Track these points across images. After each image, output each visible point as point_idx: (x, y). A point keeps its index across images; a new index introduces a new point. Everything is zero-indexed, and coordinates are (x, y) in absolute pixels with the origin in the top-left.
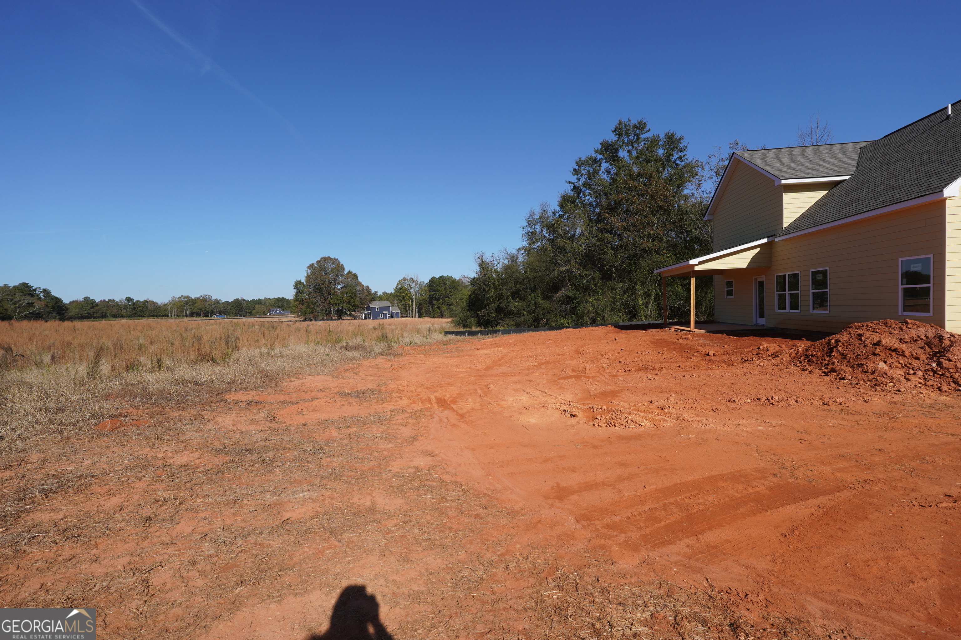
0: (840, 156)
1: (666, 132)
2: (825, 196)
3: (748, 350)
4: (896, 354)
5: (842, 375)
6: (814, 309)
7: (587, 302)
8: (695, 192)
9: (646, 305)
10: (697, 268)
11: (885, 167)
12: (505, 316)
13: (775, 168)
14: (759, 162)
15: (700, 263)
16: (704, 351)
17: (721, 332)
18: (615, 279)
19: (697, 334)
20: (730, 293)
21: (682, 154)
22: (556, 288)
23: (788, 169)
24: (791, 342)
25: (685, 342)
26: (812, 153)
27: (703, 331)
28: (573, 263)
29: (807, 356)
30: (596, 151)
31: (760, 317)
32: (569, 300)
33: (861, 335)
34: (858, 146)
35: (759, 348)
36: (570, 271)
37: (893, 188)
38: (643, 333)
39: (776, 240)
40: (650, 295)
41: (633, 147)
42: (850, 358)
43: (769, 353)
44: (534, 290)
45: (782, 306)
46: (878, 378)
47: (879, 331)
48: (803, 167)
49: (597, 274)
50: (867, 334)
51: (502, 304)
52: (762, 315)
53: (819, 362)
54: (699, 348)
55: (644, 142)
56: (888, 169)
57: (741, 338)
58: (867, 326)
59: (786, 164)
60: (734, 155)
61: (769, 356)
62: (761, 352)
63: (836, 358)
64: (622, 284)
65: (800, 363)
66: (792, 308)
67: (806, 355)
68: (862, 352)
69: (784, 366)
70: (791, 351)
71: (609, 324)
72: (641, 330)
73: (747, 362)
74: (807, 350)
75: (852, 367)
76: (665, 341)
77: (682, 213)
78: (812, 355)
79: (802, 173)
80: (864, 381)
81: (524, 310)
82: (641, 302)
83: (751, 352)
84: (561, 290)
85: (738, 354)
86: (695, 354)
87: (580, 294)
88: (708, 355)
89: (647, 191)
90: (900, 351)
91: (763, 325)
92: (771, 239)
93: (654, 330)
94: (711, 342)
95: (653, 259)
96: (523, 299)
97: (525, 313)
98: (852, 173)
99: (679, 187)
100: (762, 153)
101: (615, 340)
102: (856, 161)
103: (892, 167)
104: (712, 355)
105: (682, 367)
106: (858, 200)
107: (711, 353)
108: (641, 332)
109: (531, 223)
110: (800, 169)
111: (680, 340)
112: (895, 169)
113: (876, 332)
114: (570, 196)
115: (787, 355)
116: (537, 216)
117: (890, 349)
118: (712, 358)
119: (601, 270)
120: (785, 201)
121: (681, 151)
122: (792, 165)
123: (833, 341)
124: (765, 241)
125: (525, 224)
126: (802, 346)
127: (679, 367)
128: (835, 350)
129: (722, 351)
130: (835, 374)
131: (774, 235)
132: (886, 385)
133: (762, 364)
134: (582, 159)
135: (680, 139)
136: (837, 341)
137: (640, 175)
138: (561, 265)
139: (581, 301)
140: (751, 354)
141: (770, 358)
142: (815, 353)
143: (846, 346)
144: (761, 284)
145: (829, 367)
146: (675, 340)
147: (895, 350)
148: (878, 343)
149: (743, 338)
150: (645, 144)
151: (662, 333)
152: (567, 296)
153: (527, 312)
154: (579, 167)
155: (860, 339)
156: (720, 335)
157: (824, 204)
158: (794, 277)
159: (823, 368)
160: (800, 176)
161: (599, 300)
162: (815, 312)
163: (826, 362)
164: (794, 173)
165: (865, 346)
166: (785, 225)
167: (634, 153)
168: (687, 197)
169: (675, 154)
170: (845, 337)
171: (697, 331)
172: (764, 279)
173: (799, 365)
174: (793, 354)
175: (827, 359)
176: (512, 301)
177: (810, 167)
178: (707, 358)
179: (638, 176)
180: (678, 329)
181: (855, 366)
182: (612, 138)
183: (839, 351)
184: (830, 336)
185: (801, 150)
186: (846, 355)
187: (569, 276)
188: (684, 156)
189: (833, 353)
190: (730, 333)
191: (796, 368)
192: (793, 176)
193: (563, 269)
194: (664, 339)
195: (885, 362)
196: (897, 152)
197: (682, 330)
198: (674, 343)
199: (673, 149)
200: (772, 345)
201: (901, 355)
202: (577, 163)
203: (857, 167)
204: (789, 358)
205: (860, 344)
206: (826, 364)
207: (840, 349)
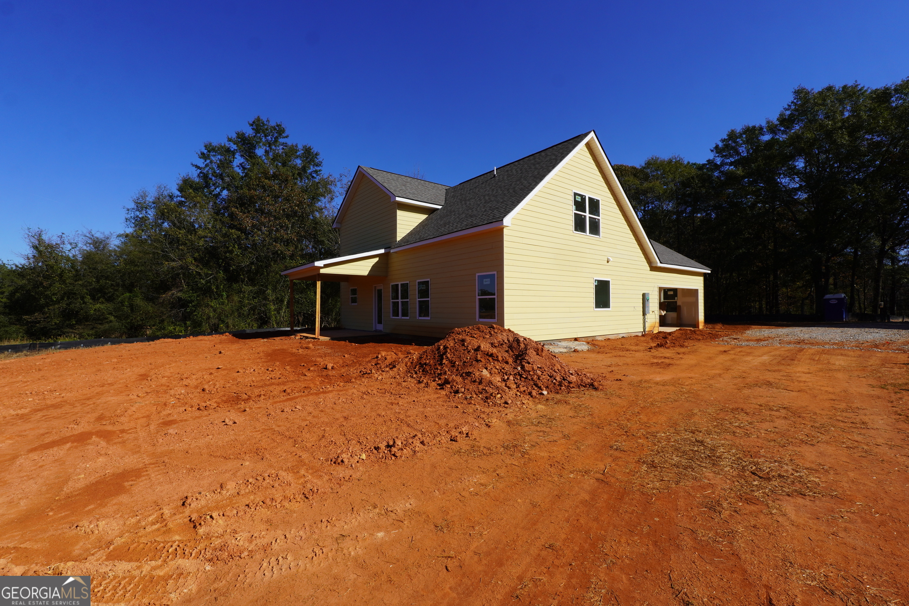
0: (434, 191)
1: (304, 144)
2: (426, 219)
3: (367, 360)
4: (493, 359)
5: (455, 387)
6: (420, 316)
7: (207, 306)
8: (328, 205)
9: (278, 310)
10: (322, 271)
11: (463, 202)
12: (79, 322)
13: (391, 187)
14: (379, 179)
15: (326, 266)
16: (322, 363)
17: (344, 339)
18: (243, 281)
19: (321, 342)
20: (354, 300)
21: (318, 169)
22: (164, 287)
23: (401, 190)
24: (404, 348)
25: (306, 352)
26: (417, 183)
27: (327, 339)
28: (190, 259)
29: (421, 365)
30: (230, 140)
31: (378, 323)
32: (182, 303)
33: (463, 341)
34: (444, 187)
35: (377, 357)
36: (184, 268)
37: (471, 216)
38: (264, 342)
39: (391, 252)
40: (282, 301)
41: (271, 149)
42: (458, 365)
43: (387, 362)
44: (130, 288)
45: (396, 313)
46: (487, 389)
47: (475, 336)
48: (411, 192)
49: (221, 275)
50: (468, 339)
51: (72, 306)
52: (380, 322)
53: (432, 372)
54: (318, 359)
55: (282, 147)
56: (466, 204)
57: (361, 345)
58: (465, 331)
59: (399, 186)
60: (360, 169)
61: (387, 366)
62: (379, 362)
63: (447, 366)
64: (251, 288)
65: (416, 373)
66: (403, 315)
67: (420, 363)
68: (467, 358)
69: (401, 377)
70: (407, 359)
71: (225, 332)
72: (263, 338)
73: (366, 376)
74: (421, 358)
75: (461, 376)
76: (283, 352)
77: (316, 222)
78: (425, 364)
79: (411, 196)
80: (477, 395)
81: (111, 314)
82: (273, 307)
83: (370, 362)
84: (172, 290)
85: (357, 365)
86: (312, 369)
87: (198, 296)
88: (326, 368)
89: (282, 193)
90: (495, 356)
91: (380, 331)
92: (388, 250)
93: (278, 339)
94: (333, 350)
95: (286, 264)
96: (110, 299)
97: (112, 318)
98: (443, 204)
99: (313, 198)
100: (382, 173)
101: (220, 353)
102: (444, 197)
103: (468, 203)
104: (330, 368)
105: (289, 391)
106: (449, 223)
107: (330, 366)
108: (262, 340)
109: (141, 206)
110: (409, 192)
111: (301, 351)
112: (470, 204)
113: (474, 337)
114: (193, 182)
115: (404, 365)
116: (150, 199)
117: (487, 355)
118: (330, 373)
119: (226, 270)
120: (398, 217)
121: (317, 166)
122: (403, 187)
123: (442, 347)
124: (382, 251)
125: (132, 205)
126: (415, 352)
127: (285, 391)
128: (444, 357)
129: (341, 362)
130: (449, 386)
131: (390, 247)
132: (495, 397)
133: (380, 378)
134: (213, 144)
135: (316, 154)
136: (445, 348)
137: (275, 176)
138: (174, 261)
139: (198, 305)
140: (370, 365)
141: (388, 369)
142: (428, 361)
143: (453, 352)
144: (380, 292)
145: (442, 377)
146: (294, 350)
147: (491, 355)
148: (478, 349)
149: (364, 345)
150: (283, 149)
151: (286, 342)
152: (180, 299)
153: (115, 317)
154: (209, 151)
155: (463, 345)
156: (343, 342)
157: (426, 225)
158: (405, 287)
159: (437, 379)
160: (409, 197)
161: (223, 304)
162: (420, 318)
163: (439, 371)
164: (405, 194)
165: (469, 352)
166: (399, 239)
167: (271, 154)
168: (320, 210)
169: (312, 167)
170: (451, 344)
171: (322, 338)
172: (382, 288)
173: (415, 376)
174: (409, 364)
175: (439, 368)
176: (91, 301)
177: (416, 192)
178: (325, 373)
179: (273, 176)
180: (304, 336)
181: (464, 375)
182: (249, 132)
183: (448, 358)
184: (439, 342)
185: (409, 179)
186: (455, 363)
187: (184, 274)
188: (320, 171)
189: (444, 361)
190: (352, 340)
191: (413, 380)
192: (405, 196)
193: (173, 264)
194: (283, 349)
195: (486, 368)
196: (469, 193)
197: (307, 338)
198: (293, 354)
199: (309, 163)
200: (389, 353)
201: (496, 360)
202: (206, 146)
203: (445, 201)
204: (405, 368)
205: (464, 350)
206: (439, 374)
207: (449, 355)
